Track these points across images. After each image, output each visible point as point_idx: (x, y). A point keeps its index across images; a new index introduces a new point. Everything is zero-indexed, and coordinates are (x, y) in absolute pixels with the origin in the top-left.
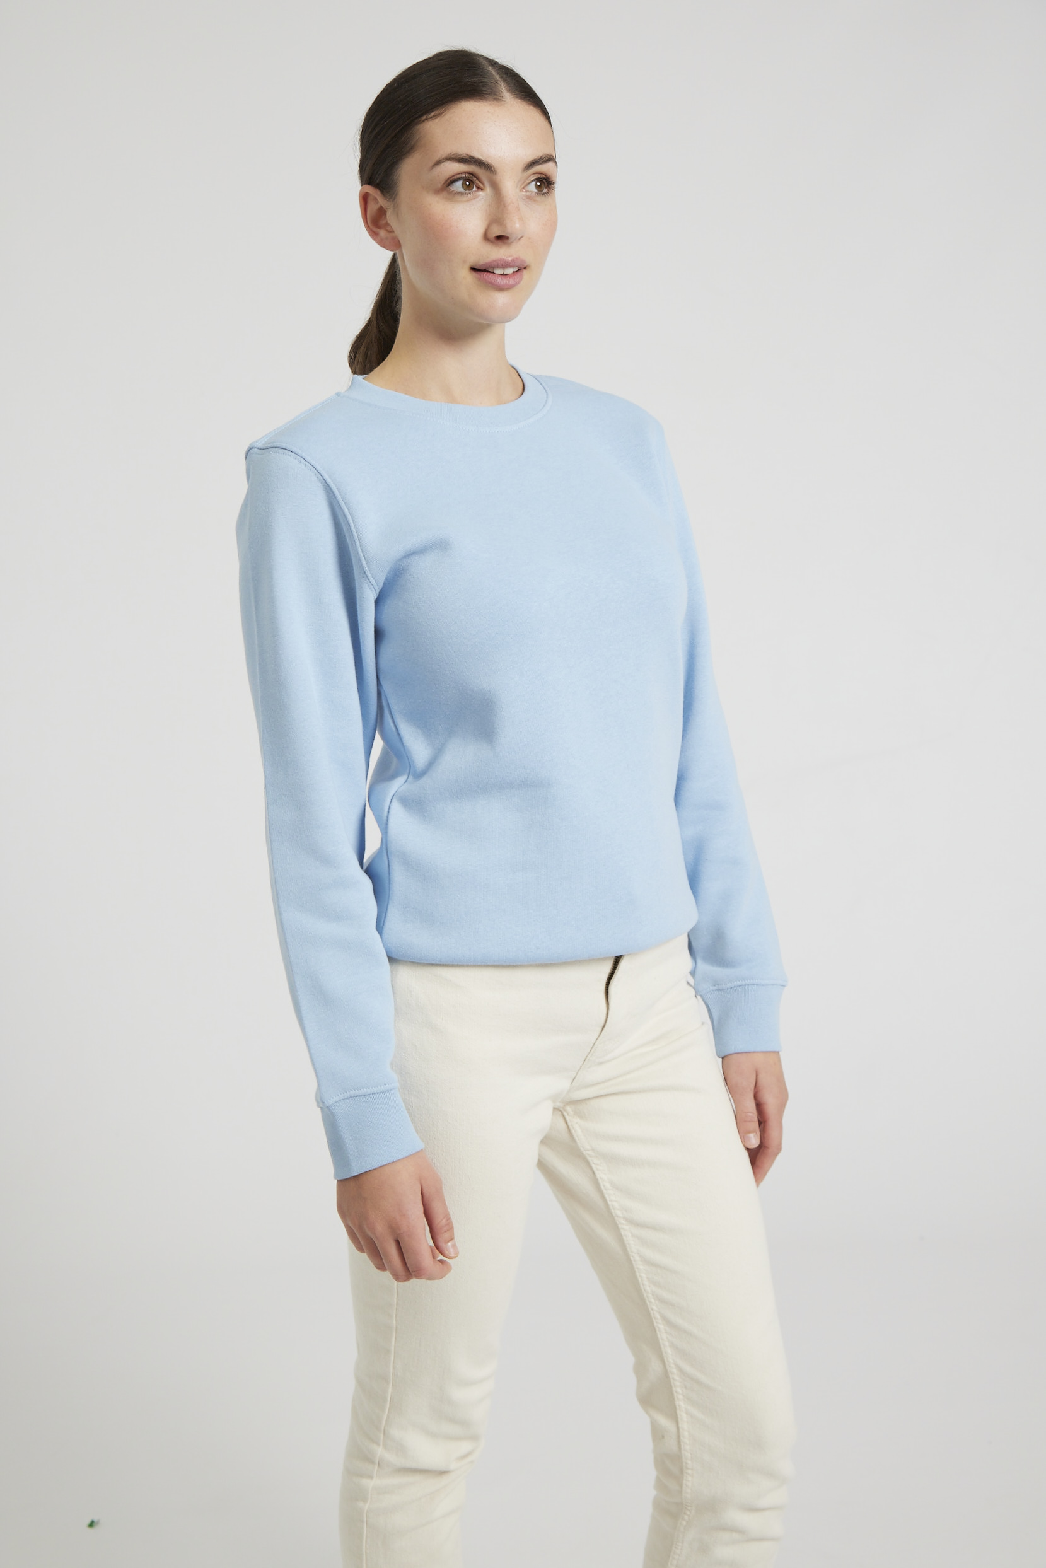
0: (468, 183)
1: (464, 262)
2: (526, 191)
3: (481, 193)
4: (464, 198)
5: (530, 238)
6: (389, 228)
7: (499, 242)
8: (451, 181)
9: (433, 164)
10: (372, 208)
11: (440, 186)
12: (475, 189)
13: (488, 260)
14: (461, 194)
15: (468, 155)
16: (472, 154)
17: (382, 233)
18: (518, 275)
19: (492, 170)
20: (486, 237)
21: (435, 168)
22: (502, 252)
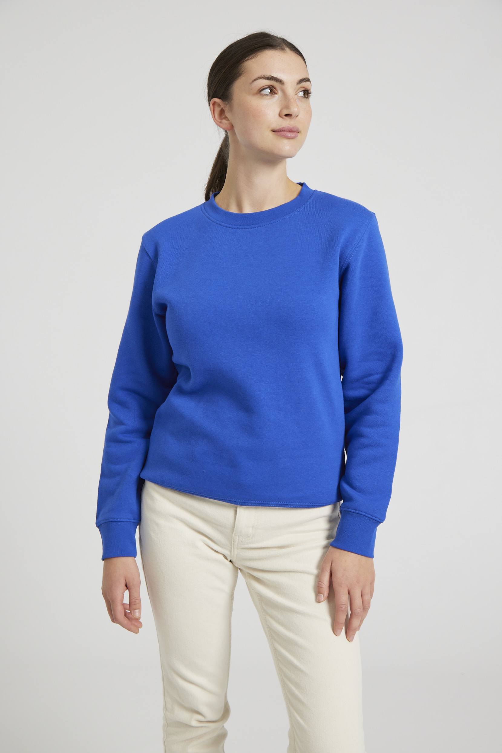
1: (268, 128)
2: (298, 96)
4: (267, 98)
5: (301, 117)
6: (227, 119)
7: (287, 118)
8: (262, 89)
9: (252, 81)
10: (218, 109)
11: (256, 91)
12: (274, 93)
13: (280, 127)
15: (270, 76)
16: (273, 76)
17: (223, 121)
19: (282, 83)
20: (280, 115)
21: (253, 83)
22: (286, 123)
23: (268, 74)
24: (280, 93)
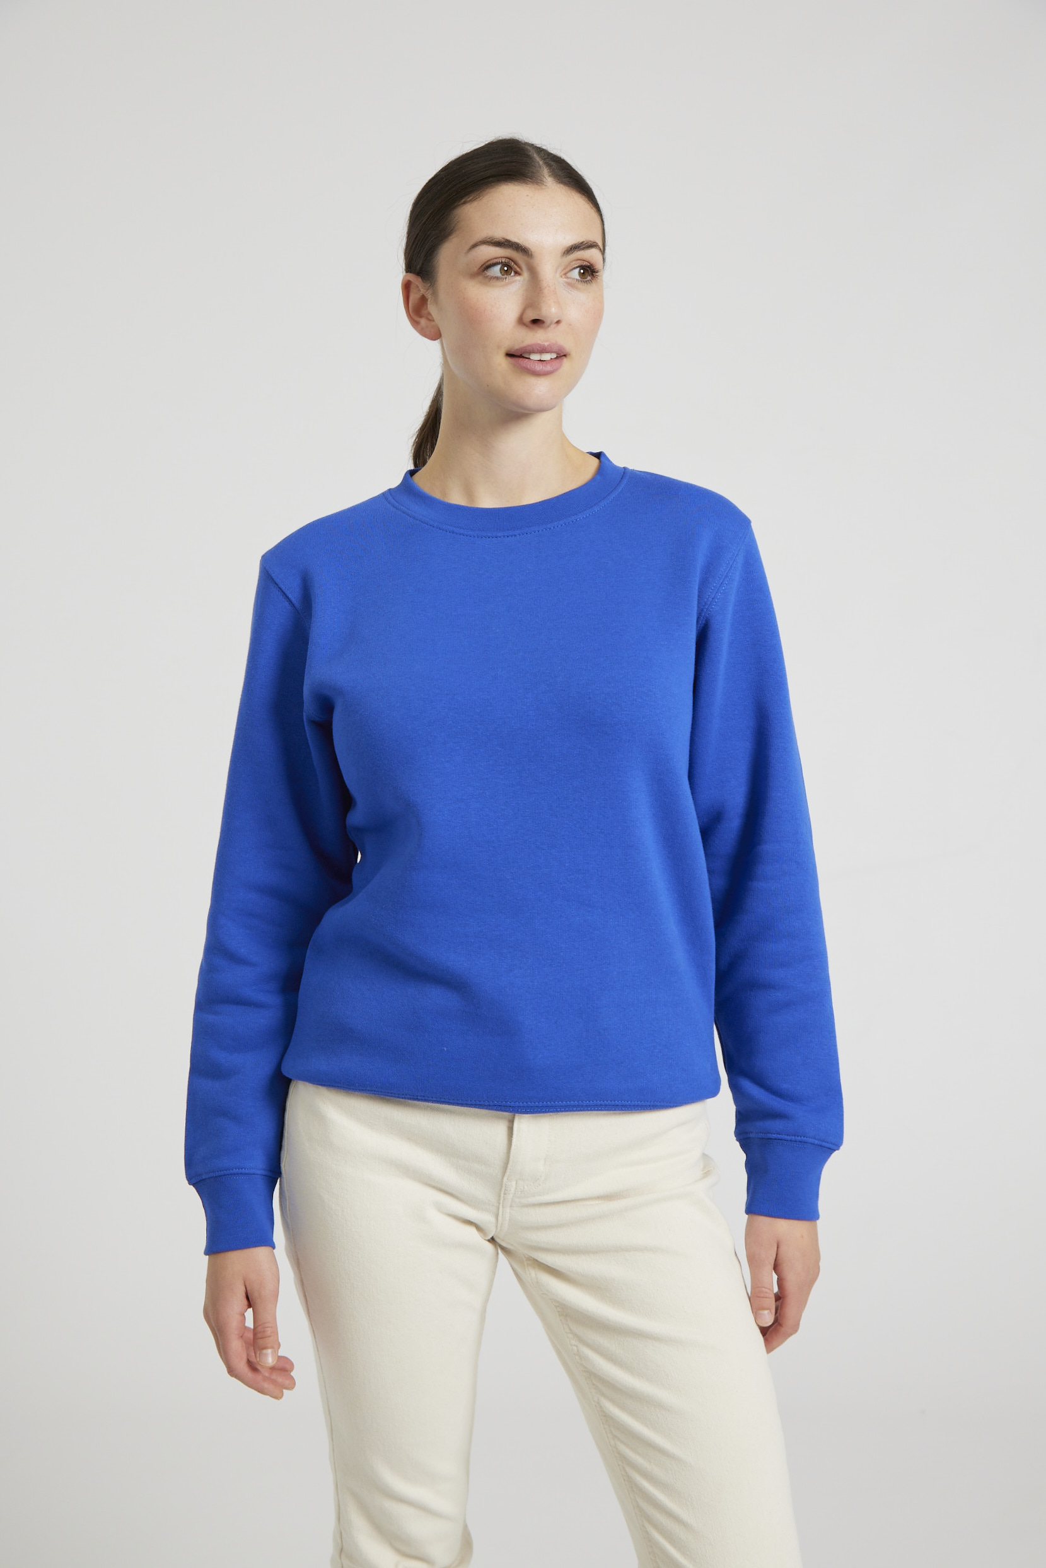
0: (506, 268)
1: (499, 347)
2: (568, 278)
3: (518, 278)
4: (499, 283)
5: (570, 325)
6: (430, 318)
7: (535, 327)
8: (487, 266)
9: (469, 248)
10: (414, 297)
11: (476, 269)
12: (513, 274)
13: (522, 345)
14: (497, 278)
15: (503, 238)
16: (508, 238)
17: (423, 321)
18: (556, 363)
19: (529, 255)
20: (521, 321)
21: (470, 252)
22: (538, 337)
23: (499, 234)
24: (526, 274)
